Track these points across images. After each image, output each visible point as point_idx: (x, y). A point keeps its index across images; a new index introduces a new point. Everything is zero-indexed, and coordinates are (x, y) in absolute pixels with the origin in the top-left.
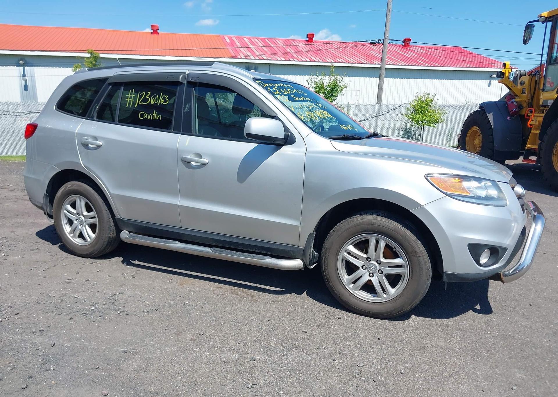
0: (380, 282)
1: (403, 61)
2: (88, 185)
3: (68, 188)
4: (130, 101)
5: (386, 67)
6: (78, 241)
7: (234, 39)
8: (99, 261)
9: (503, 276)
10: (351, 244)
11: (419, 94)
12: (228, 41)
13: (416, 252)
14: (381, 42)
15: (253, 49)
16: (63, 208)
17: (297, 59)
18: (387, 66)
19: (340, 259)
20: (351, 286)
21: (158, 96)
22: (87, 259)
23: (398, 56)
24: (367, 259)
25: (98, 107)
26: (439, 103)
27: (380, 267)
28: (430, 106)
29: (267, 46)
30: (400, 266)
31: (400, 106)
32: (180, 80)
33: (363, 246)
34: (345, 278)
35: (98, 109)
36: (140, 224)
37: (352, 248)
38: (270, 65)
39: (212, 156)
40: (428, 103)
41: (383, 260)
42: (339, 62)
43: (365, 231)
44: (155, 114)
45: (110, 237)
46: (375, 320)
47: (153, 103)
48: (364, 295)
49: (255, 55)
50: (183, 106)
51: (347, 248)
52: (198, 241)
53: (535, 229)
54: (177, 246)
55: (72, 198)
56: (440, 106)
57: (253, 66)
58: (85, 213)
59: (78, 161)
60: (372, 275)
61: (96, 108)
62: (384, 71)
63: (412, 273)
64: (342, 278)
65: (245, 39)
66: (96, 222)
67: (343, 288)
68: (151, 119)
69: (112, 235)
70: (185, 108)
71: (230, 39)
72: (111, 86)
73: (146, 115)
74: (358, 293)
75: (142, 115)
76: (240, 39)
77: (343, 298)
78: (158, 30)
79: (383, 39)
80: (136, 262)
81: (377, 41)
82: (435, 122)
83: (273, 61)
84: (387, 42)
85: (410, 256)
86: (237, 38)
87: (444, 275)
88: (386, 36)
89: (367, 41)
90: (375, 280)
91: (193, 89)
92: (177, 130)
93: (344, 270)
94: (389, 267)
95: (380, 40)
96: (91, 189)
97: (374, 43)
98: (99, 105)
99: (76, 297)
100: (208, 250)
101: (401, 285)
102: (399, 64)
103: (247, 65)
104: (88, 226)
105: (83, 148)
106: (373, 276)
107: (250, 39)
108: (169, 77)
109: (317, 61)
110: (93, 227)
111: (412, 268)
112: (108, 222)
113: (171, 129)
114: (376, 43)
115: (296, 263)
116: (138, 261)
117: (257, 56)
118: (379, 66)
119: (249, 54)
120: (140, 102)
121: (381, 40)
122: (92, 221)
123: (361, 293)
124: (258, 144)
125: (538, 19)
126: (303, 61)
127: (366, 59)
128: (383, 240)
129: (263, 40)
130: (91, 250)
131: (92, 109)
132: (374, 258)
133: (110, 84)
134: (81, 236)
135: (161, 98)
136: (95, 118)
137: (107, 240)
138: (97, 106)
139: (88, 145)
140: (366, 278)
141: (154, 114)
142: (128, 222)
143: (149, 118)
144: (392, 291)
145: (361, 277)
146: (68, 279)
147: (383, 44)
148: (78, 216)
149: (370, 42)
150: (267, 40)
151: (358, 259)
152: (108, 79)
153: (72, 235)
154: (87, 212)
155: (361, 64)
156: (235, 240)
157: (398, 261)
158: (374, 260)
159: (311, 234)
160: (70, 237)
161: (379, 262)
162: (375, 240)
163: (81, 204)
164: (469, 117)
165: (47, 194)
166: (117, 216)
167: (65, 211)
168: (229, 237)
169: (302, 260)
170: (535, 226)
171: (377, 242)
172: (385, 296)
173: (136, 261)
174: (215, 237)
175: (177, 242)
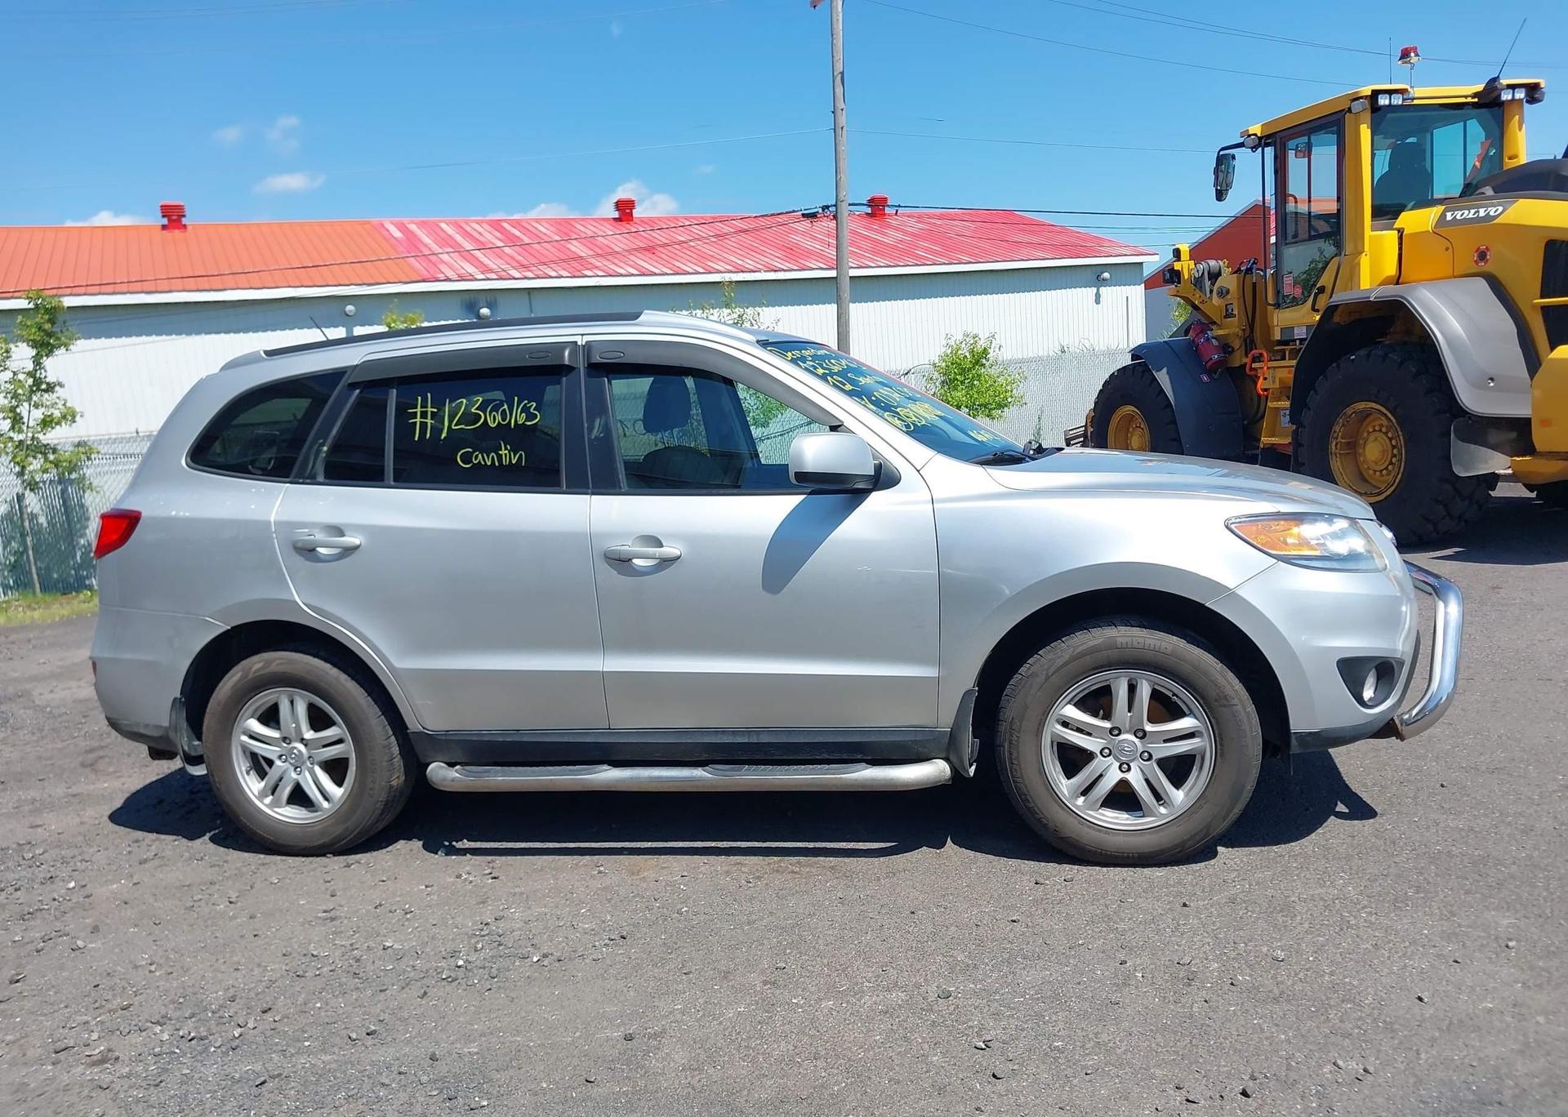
0: (1147, 781)
1: (882, 254)
2: (314, 657)
3: (254, 673)
4: (423, 425)
5: (851, 275)
6: (291, 814)
7: (413, 227)
8: (363, 857)
9: (1402, 725)
10: (1069, 703)
11: (953, 339)
12: (397, 234)
13: (1225, 697)
14: (832, 212)
15: (477, 253)
16: (236, 730)
17: (604, 271)
18: (853, 273)
19: (1046, 740)
20: (1081, 800)
21: (506, 407)
23: (863, 244)
24: (1111, 731)
25: (325, 448)
26: (1006, 354)
27: (1143, 745)
28: (983, 365)
29: (512, 240)
30: (1191, 735)
31: (907, 374)
32: (567, 362)
33: (1098, 702)
34: (1065, 786)
35: (327, 452)
36: (486, 739)
37: (1071, 712)
38: (529, 291)
39: (689, 539)
40: (979, 358)
41: (1149, 728)
42: (719, 272)
43: (1102, 667)
44: (507, 452)
45: (391, 787)
46: (1147, 871)
47: (496, 424)
48: (1112, 818)
49: (486, 269)
50: (586, 425)
51: (1061, 712)
52: (658, 757)
53: (1446, 614)
54: (608, 776)
55: (265, 699)
56: (1007, 365)
57: (482, 298)
58: (309, 735)
59: (284, 596)
60: (1125, 766)
61: (318, 452)
62: (846, 284)
63: (1221, 745)
64: (1057, 785)
65: (443, 225)
66: (348, 752)
67: (1063, 808)
68: (497, 464)
69: (397, 780)
70: (591, 429)
71: (402, 227)
72: (358, 391)
73: (480, 455)
74: (1097, 816)
75: (467, 458)
76: (432, 227)
77: (1067, 833)
78: (184, 216)
79: (834, 203)
80: (466, 844)
81: (820, 210)
82: (1001, 406)
83: (538, 280)
84: (845, 210)
85: (1213, 707)
86: (422, 224)
87: (1293, 737)
88: (841, 197)
89: (794, 211)
90: (1135, 778)
91: (606, 379)
92: (578, 486)
93: (1059, 768)
94: (1165, 741)
95: (827, 207)
96: (328, 666)
97: (812, 216)
98: (329, 441)
100: (698, 773)
101: (1197, 781)
102: (873, 265)
103: (466, 296)
104: (320, 767)
105: (299, 561)
106: (1129, 769)
107: (457, 226)
108: (533, 356)
109: (657, 271)
110: (336, 769)
111: (1220, 734)
112: (384, 747)
113: (559, 484)
114: (819, 216)
115: (931, 771)
116: (468, 841)
117: (491, 271)
118: (833, 273)
119: (471, 269)
120: (456, 425)
121: (829, 207)
122: (336, 752)
123: (1103, 815)
124: (803, 497)
125: (1242, 140)
126: (621, 275)
127: (785, 258)
128: (1146, 680)
129: (496, 225)
130: (339, 830)
131: (306, 459)
132: (1127, 725)
133: (352, 386)
134: (299, 797)
135: (517, 410)
136: (321, 479)
137: (383, 796)
138: (323, 445)
139: (314, 550)
140: (1113, 777)
141: (503, 452)
142: (447, 738)
143: (489, 463)
144: (1178, 796)
145: (1101, 776)
146: (325, 912)
147: (835, 217)
148: (285, 745)
149: (803, 215)
150: (505, 225)
151: (1089, 734)
152: (346, 372)
153: (268, 800)
154: (312, 732)
155: (776, 271)
156: (765, 739)
157: (1186, 723)
158: (1127, 732)
159: (968, 693)
160: (264, 805)
161: (1140, 734)
162: (1126, 683)
163: (295, 709)
165: (183, 699)
166: (413, 725)
167: (244, 738)
168: (748, 732)
169: (947, 759)
170: (1446, 606)
171: (1132, 689)
172: (1163, 810)
173: (465, 841)
174: (707, 740)
175: (605, 767)
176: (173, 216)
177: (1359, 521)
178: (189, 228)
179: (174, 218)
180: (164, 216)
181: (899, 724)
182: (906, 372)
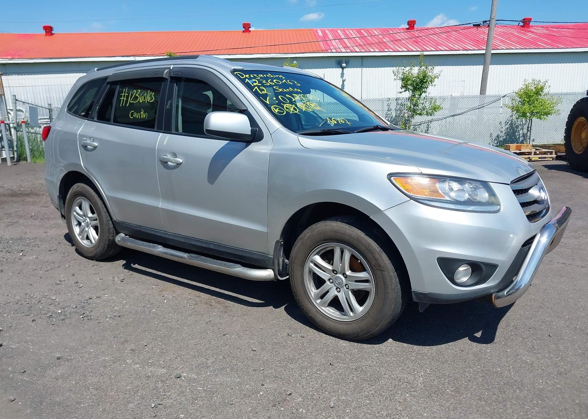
0: (346, 298)
1: (520, 44)
2: (90, 187)
3: (75, 189)
4: (123, 100)
5: (492, 52)
6: (85, 243)
7: (327, 32)
9: (495, 299)
10: (317, 254)
11: (527, 82)
12: (320, 34)
13: (379, 266)
14: (487, 24)
15: (345, 40)
16: (72, 211)
17: (393, 50)
18: (493, 52)
19: (306, 271)
20: (319, 301)
21: (146, 94)
22: (92, 261)
24: (333, 271)
25: (98, 108)
26: (552, 91)
27: (346, 281)
28: (540, 95)
29: (363, 37)
30: (367, 281)
31: (504, 97)
32: (164, 76)
33: (328, 256)
34: (313, 291)
36: (132, 227)
37: (318, 259)
38: (362, 57)
39: (185, 155)
40: (539, 91)
41: (349, 273)
42: (441, 50)
43: (328, 240)
45: (109, 240)
46: (341, 342)
47: (142, 101)
48: (332, 312)
49: (346, 47)
50: (166, 103)
51: (312, 258)
52: (180, 246)
53: (539, 242)
54: (159, 250)
55: (79, 200)
56: (552, 95)
57: (344, 59)
58: (90, 215)
59: (79, 163)
60: (339, 289)
61: (96, 108)
62: (489, 57)
63: (377, 289)
64: (310, 291)
65: (339, 31)
66: (97, 224)
67: (310, 303)
68: (139, 118)
69: (112, 237)
71: (323, 32)
72: (109, 86)
73: (136, 114)
74: (325, 310)
75: (132, 114)
76: (334, 32)
77: (310, 315)
78: (250, 27)
79: (489, 20)
80: (137, 266)
81: (482, 23)
82: (547, 114)
83: (366, 53)
84: (493, 23)
85: (376, 269)
86: (331, 31)
87: (413, 294)
88: (492, 17)
89: (469, 24)
90: (342, 297)
91: (175, 84)
92: (160, 130)
93: (312, 283)
94: (356, 281)
95: (486, 22)
96: (93, 191)
97: (478, 25)
98: (99, 105)
99: (53, 299)
100: (185, 255)
101: (368, 305)
102: (514, 48)
103: (338, 59)
104: (93, 228)
105: (83, 149)
106: (340, 292)
107: (343, 31)
108: (154, 73)
109: (415, 50)
110: (96, 228)
111: (377, 284)
112: (106, 224)
113: (154, 128)
114: (481, 25)
115: (267, 274)
117: (348, 47)
118: (484, 52)
119: (340, 46)
120: (132, 101)
121: (487, 21)
122: (94, 223)
123: (328, 310)
124: (228, 142)
126: (400, 51)
127: (474, 45)
128: (347, 250)
129: (359, 31)
130: (95, 252)
131: (93, 109)
132: (340, 270)
133: (108, 83)
134: (88, 238)
135: (149, 96)
136: (96, 119)
137: (107, 243)
138: (97, 106)
139: (86, 146)
140: (333, 293)
141: (142, 113)
142: (123, 224)
143: (137, 117)
144: (359, 309)
145: (328, 292)
146: (60, 281)
147: (488, 26)
148: (84, 218)
149: (474, 25)
150: (362, 31)
151: (324, 271)
152: (108, 78)
153: (81, 237)
154: (92, 214)
155: (467, 50)
156: (212, 247)
157: (362, 275)
158: (340, 273)
159: (278, 242)
160: (79, 238)
161: (345, 276)
162: (339, 249)
163: (86, 205)
164: (575, 106)
165: (61, 196)
166: (114, 218)
167: (75, 213)
168: (206, 242)
169: (273, 270)
170: (540, 237)
171: (342, 252)
172: (351, 314)
174: (194, 243)
175: (160, 246)
176: (247, 27)
177: (490, 183)
178: (251, 32)
179: (247, 28)
180: (244, 28)
181: (256, 251)
182: (504, 96)
